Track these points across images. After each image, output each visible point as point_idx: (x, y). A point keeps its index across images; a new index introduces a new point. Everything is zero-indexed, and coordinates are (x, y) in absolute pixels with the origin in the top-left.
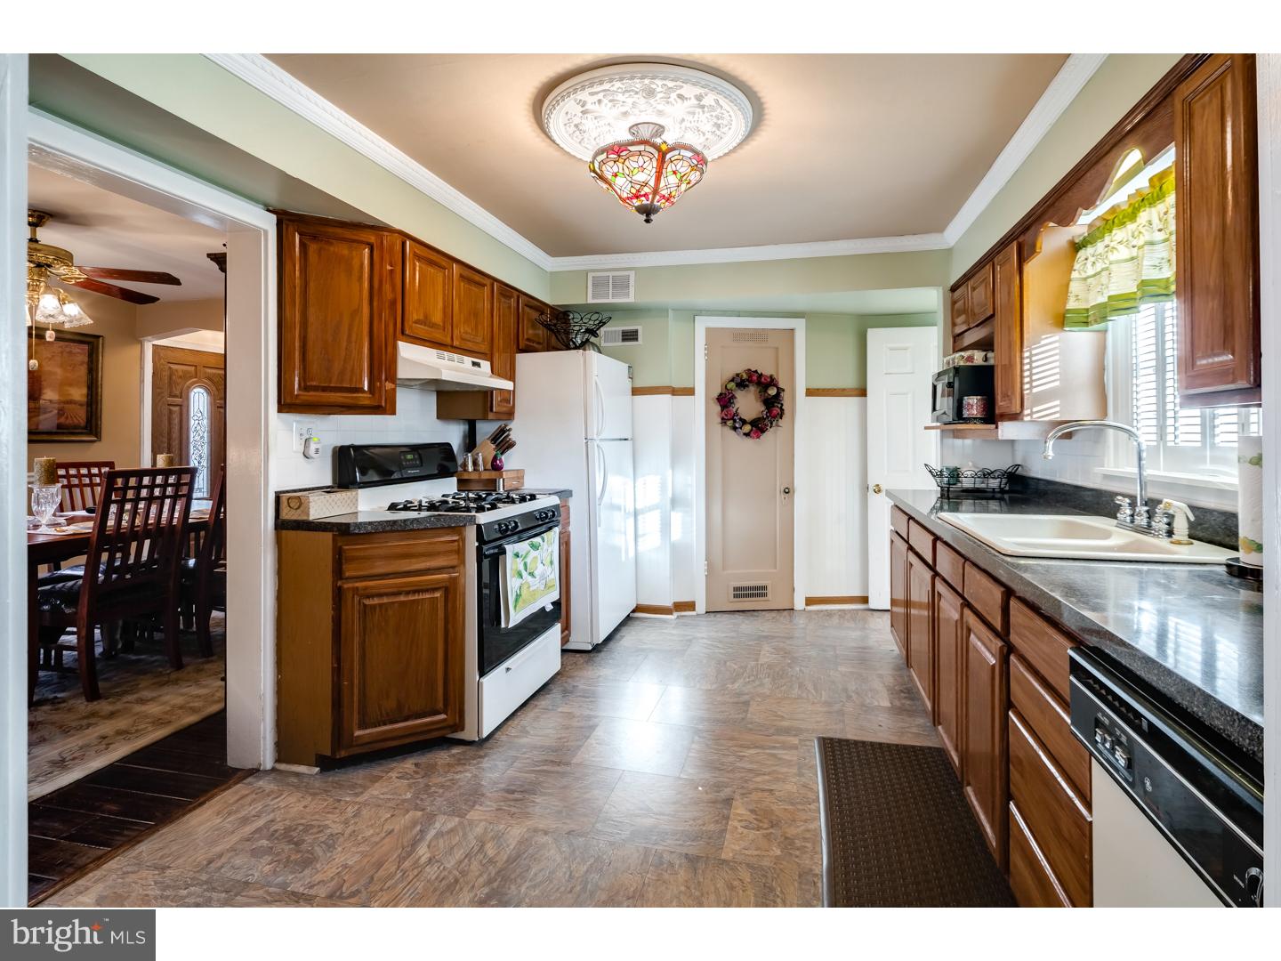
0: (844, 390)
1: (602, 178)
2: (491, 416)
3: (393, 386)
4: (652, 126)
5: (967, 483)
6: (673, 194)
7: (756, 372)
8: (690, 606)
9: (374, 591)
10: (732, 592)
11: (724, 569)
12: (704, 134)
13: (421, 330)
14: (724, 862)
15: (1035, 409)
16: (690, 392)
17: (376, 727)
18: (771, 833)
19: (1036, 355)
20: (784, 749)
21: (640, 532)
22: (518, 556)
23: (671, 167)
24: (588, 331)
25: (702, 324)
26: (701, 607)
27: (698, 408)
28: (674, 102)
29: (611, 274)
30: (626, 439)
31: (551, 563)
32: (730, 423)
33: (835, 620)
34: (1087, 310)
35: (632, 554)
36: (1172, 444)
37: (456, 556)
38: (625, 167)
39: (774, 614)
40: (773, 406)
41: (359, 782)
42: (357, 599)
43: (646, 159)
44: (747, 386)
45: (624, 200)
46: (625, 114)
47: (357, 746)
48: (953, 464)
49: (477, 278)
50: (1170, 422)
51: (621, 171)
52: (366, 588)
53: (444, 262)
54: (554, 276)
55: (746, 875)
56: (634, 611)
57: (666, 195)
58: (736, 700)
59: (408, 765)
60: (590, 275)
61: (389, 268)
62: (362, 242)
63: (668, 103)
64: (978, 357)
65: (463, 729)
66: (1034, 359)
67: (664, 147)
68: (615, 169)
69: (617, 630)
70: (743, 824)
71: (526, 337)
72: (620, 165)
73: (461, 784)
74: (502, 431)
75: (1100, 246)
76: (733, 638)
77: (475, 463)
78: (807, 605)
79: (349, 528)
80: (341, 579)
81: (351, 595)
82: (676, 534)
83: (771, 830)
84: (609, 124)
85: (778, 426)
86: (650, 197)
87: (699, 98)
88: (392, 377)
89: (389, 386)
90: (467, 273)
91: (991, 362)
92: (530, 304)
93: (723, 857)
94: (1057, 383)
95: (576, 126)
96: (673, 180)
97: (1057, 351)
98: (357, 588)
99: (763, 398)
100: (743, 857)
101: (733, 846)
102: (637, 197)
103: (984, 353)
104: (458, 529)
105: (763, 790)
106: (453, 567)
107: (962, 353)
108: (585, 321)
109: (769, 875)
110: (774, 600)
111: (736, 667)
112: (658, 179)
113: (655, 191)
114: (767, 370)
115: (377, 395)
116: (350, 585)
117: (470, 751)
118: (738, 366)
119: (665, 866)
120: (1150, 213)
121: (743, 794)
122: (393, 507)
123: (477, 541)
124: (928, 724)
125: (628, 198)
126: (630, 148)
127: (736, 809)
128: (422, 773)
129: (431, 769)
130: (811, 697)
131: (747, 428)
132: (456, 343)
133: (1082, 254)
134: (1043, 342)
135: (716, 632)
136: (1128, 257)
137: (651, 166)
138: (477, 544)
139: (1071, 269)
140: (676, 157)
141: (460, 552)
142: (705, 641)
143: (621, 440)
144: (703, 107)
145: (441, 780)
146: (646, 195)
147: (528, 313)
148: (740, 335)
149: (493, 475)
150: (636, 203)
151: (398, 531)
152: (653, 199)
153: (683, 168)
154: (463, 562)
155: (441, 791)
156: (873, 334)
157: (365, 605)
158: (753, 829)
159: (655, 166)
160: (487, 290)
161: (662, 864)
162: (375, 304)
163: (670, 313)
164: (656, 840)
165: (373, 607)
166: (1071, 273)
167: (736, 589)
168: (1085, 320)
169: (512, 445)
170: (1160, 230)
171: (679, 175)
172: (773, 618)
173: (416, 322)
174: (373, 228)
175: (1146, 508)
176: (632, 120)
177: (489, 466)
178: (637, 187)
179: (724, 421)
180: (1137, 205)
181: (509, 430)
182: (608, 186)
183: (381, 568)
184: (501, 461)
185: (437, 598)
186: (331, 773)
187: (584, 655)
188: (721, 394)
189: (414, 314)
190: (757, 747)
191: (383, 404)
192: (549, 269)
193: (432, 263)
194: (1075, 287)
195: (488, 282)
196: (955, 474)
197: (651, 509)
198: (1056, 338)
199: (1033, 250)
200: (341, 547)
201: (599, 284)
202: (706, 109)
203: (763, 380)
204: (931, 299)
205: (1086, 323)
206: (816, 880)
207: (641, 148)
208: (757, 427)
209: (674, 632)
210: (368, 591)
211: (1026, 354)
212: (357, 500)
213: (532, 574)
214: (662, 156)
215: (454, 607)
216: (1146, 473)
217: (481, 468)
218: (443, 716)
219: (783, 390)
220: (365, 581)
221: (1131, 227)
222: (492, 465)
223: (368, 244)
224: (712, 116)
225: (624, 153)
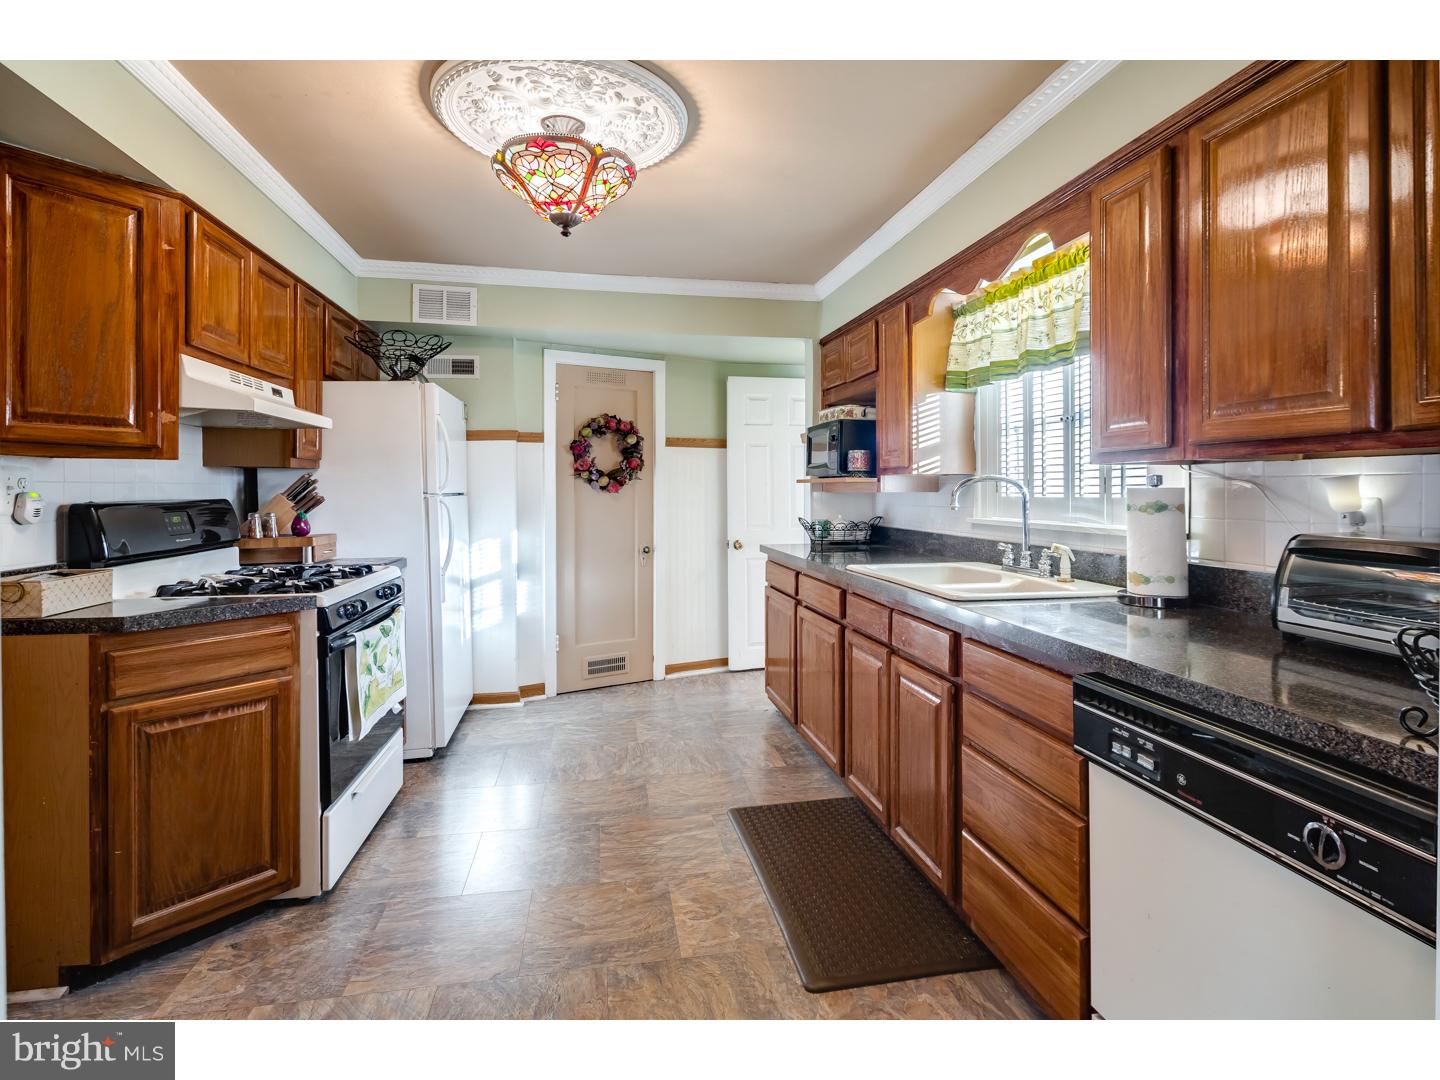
0: (703, 440)
1: (512, 173)
2: (293, 462)
3: (174, 418)
4: (572, 122)
5: (837, 536)
6: (598, 207)
7: (614, 417)
8: (540, 689)
9: (164, 713)
10: (586, 668)
11: (577, 642)
12: (626, 142)
13: (209, 340)
14: (686, 960)
15: (921, 464)
16: (538, 437)
17: (167, 906)
18: (722, 918)
19: (922, 412)
20: (701, 828)
21: (476, 607)
22: (368, 646)
23: (602, 176)
24: (413, 358)
25: (552, 359)
26: (551, 690)
27: (547, 458)
28: (608, 99)
29: (445, 289)
30: (459, 494)
31: (398, 651)
32: (585, 475)
33: (700, 687)
34: (966, 373)
35: (469, 635)
36: (1040, 496)
37: (289, 653)
38: (547, 165)
39: (634, 688)
40: (632, 458)
41: (148, 990)
42: (134, 726)
43: (576, 160)
44: (604, 433)
45: (538, 205)
46: (546, 101)
47: (138, 940)
48: (823, 517)
49: (279, 275)
50: (1037, 476)
51: (541, 169)
52: (150, 710)
53: (240, 249)
54: (363, 285)
55: (712, 967)
56: (471, 703)
57: (592, 207)
58: (629, 786)
59: (221, 948)
60: (417, 288)
61: (166, 247)
62: (124, 205)
63: (601, 99)
64: (857, 411)
65: (297, 884)
66: (920, 416)
67: (599, 151)
68: (534, 166)
69: (458, 729)
70: (690, 915)
71: (333, 360)
72: (542, 163)
73: (317, 955)
74: (307, 484)
75: (980, 316)
76: (598, 719)
77: (265, 526)
78: (667, 673)
79: (122, 624)
80: (108, 700)
81: (126, 723)
82: (522, 607)
83: (721, 915)
84: (519, 108)
85: (636, 478)
86: (574, 205)
87: (639, 101)
88: (172, 405)
89: (165, 417)
90: (268, 268)
91: (870, 417)
92: (338, 317)
93: (683, 955)
94: (938, 440)
95: (475, 102)
96: (601, 189)
97: (938, 410)
98: (136, 711)
99: (621, 447)
100: (704, 950)
101: (688, 942)
102: (557, 203)
103: (863, 408)
104: (290, 616)
105: (697, 876)
106: (283, 668)
107: (843, 407)
108: (420, 344)
109: (737, 961)
110: (632, 673)
111: (615, 750)
112: (585, 189)
113: (581, 201)
114: (626, 417)
115: (149, 430)
116: (124, 708)
117: (312, 911)
118: (594, 410)
119: (624, 983)
120: (1032, 291)
121: (677, 885)
122: (163, 592)
123: (319, 629)
124: (825, 777)
125: (545, 203)
126: (558, 144)
127: (676, 902)
128: (249, 955)
129: (260, 948)
130: (706, 769)
131: (604, 481)
132: (255, 362)
133: (960, 321)
134: (928, 401)
135: (578, 714)
136: (1008, 328)
137: (581, 169)
138: (318, 634)
139: (950, 334)
140: (609, 165)
141: (294, 648)
142: (569, 726)
143: (454, 494)
144: (638, 112)
145: (281, 957)
146: (568, 203)
147: (336, 329)
148: (595, 375)
149: (297, 542)
150: (554, 210)
151: (202, 624)
152: (577, 208)
153: (614, 177)
154: (296, 660)
155: (289, 971)
156: (734, 383)
157: (149, 736)
158: (702, 918)
159: (585, 171)
160: (289, 292)
161: (620, 981)
162: (146, 298)
163: (515, 342)
164: (602, 957)
165: (163, 736)
166: (950, 338)
167: (590, 664)
168: (964, 382)
169: (318, 501)
170: (1040, 307)
171: (608, 186)
172: (635, 692)
173: (204, 329)
174: (140, 186)
175: (1029, 553)
176: (552, 110)
177: (288, 529)
178: (561, 192)
179: (578, 472)
180: (1019, 283)
181: (314, 482)
182: (516, 184)
183: (174, 678)
184: (306, 523)
185: (261, 712)
186: (91, 988)
187: (424, 764)
188: (575, 442)
189: (202, 317)
190: (671, 832)
191: (159, 443)
192: (357, 273)
193: (223, 247)
194: (954, 351)
195: (291, 282)
196: (826, 527)
197: (491, 578)
198: (938, 397)
199: (924, 312)
200: (106, 654)
201: (429, 300)
202: (640, 116)
203: (622, 426)
204: (799, 351)
205: (965, 385)
206: (783, 952)
207: (572, 146)
208: (615, 479)
209: (528, 721)
210: (153, 714)
211: (914, 411)
212: (111, 584)
213: (381, 668)
214: (596, 160)
215: (287, 722)
216: (1029, 522)
217: (275, 533)
218: (271, 872)
219: (643, 439)
220: (146, 700)
221: (1012, 301)
222: (294, 528)
223: (134, 208)
224: (643, 124)
225: (550, 149)
